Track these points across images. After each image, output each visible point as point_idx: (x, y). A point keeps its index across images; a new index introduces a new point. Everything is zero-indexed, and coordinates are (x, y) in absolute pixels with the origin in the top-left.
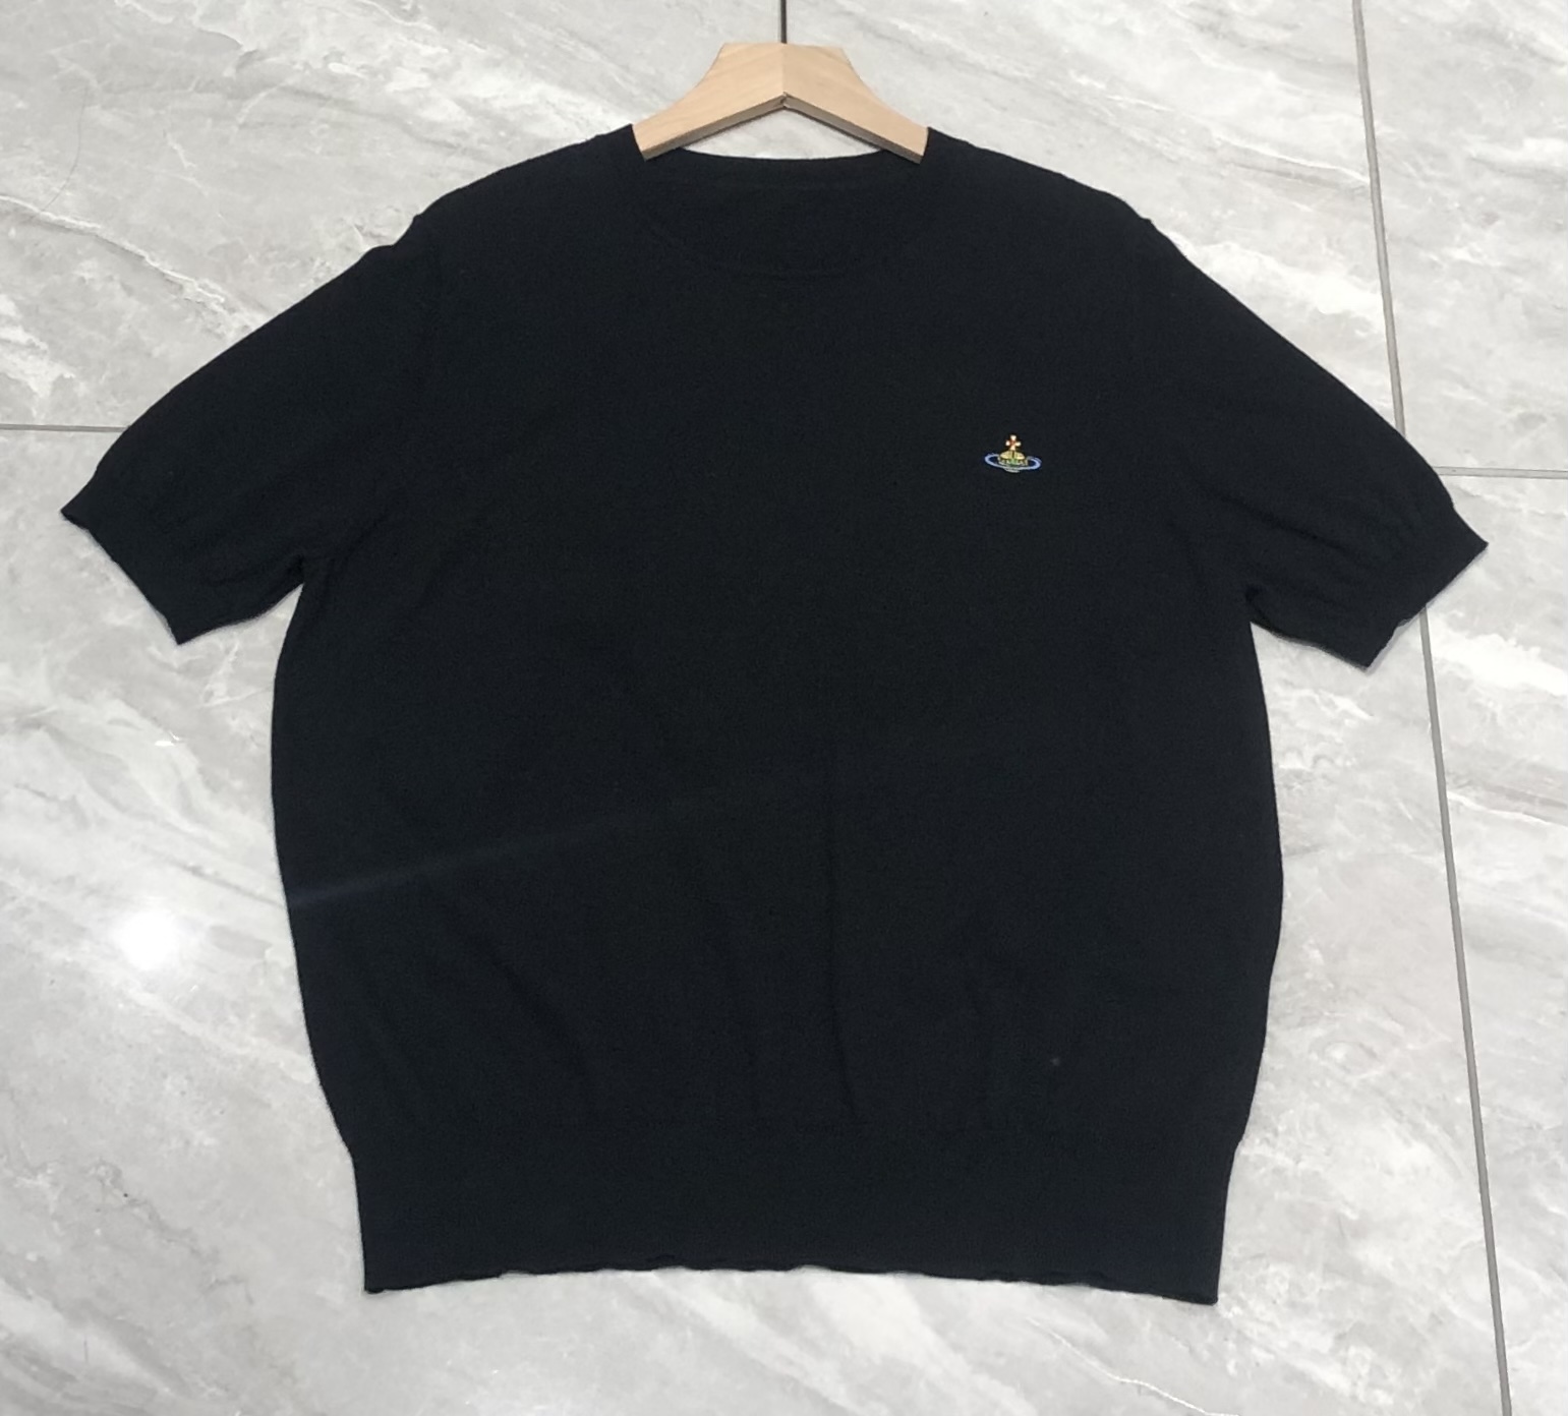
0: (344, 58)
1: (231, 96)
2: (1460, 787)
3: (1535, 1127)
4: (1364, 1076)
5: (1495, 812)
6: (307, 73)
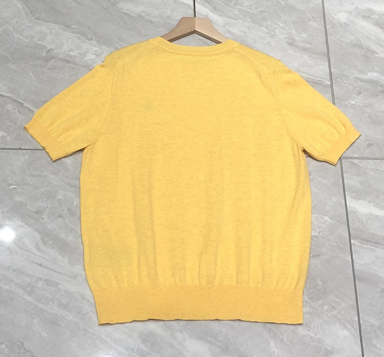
0: (74, 51)
1: (45, 61)
2: (354, 239)
3: (373, 325)
4: (332, 313)
5: (363, 245)
6: (64, 55)
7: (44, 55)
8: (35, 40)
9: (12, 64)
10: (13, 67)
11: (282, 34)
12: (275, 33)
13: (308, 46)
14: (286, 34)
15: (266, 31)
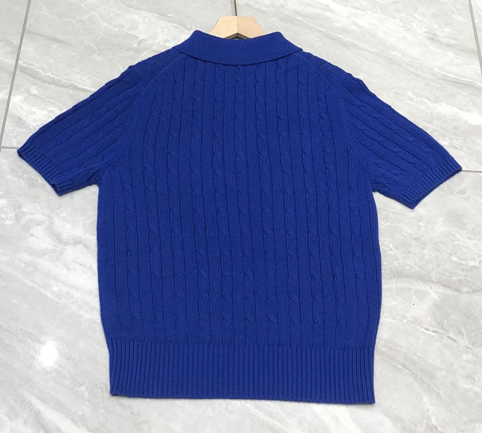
0: (170, 42)
1: (137, 53)
6: (159, 46)
7: (136, 45)
8: (125, 29)
9: (98, 55)
10: (99, 58)
11: (420, 28)
12: (412, 26)
13: (453, 42)
14: (425, 27)
15: (401, 24)
